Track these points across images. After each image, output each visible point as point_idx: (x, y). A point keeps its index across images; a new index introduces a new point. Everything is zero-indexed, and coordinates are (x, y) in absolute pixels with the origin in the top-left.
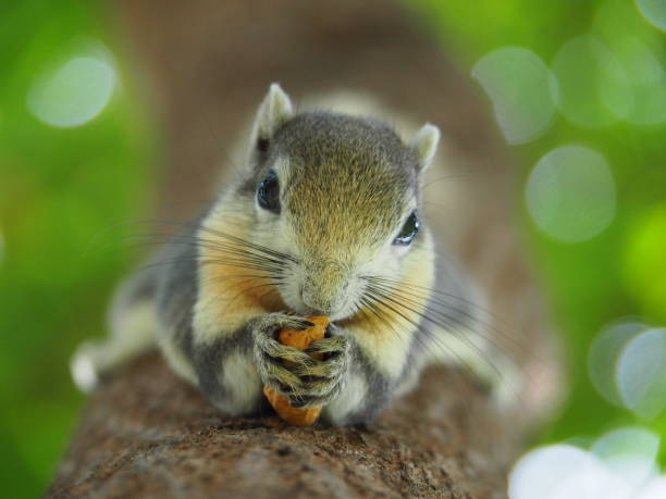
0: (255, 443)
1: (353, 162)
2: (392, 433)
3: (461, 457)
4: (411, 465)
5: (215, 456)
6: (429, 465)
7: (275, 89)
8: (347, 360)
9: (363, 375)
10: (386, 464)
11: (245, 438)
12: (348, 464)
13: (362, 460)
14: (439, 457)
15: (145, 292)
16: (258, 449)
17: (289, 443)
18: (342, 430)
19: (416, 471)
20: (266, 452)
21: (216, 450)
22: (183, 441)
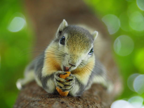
0: (56, 101)
1: (81, 36)
2: (86, 98)
3: (101, 103)
4: (90, 105)
5: (48, 104)
6: (94, 105)
7: (64, 20)
8: (74, 81)
9: (78, 85)
10: (84, 105)
11: (54, 100)
12: (76, 105)
13: (79, 104)
14: (96, 104)
15: (32, 68)
16: (57, 102)
17: (63, 101)
18: (75, 98)
19: (91, 106)
20: (59, 103)
21: (48, 102)
22: (41, 100)
